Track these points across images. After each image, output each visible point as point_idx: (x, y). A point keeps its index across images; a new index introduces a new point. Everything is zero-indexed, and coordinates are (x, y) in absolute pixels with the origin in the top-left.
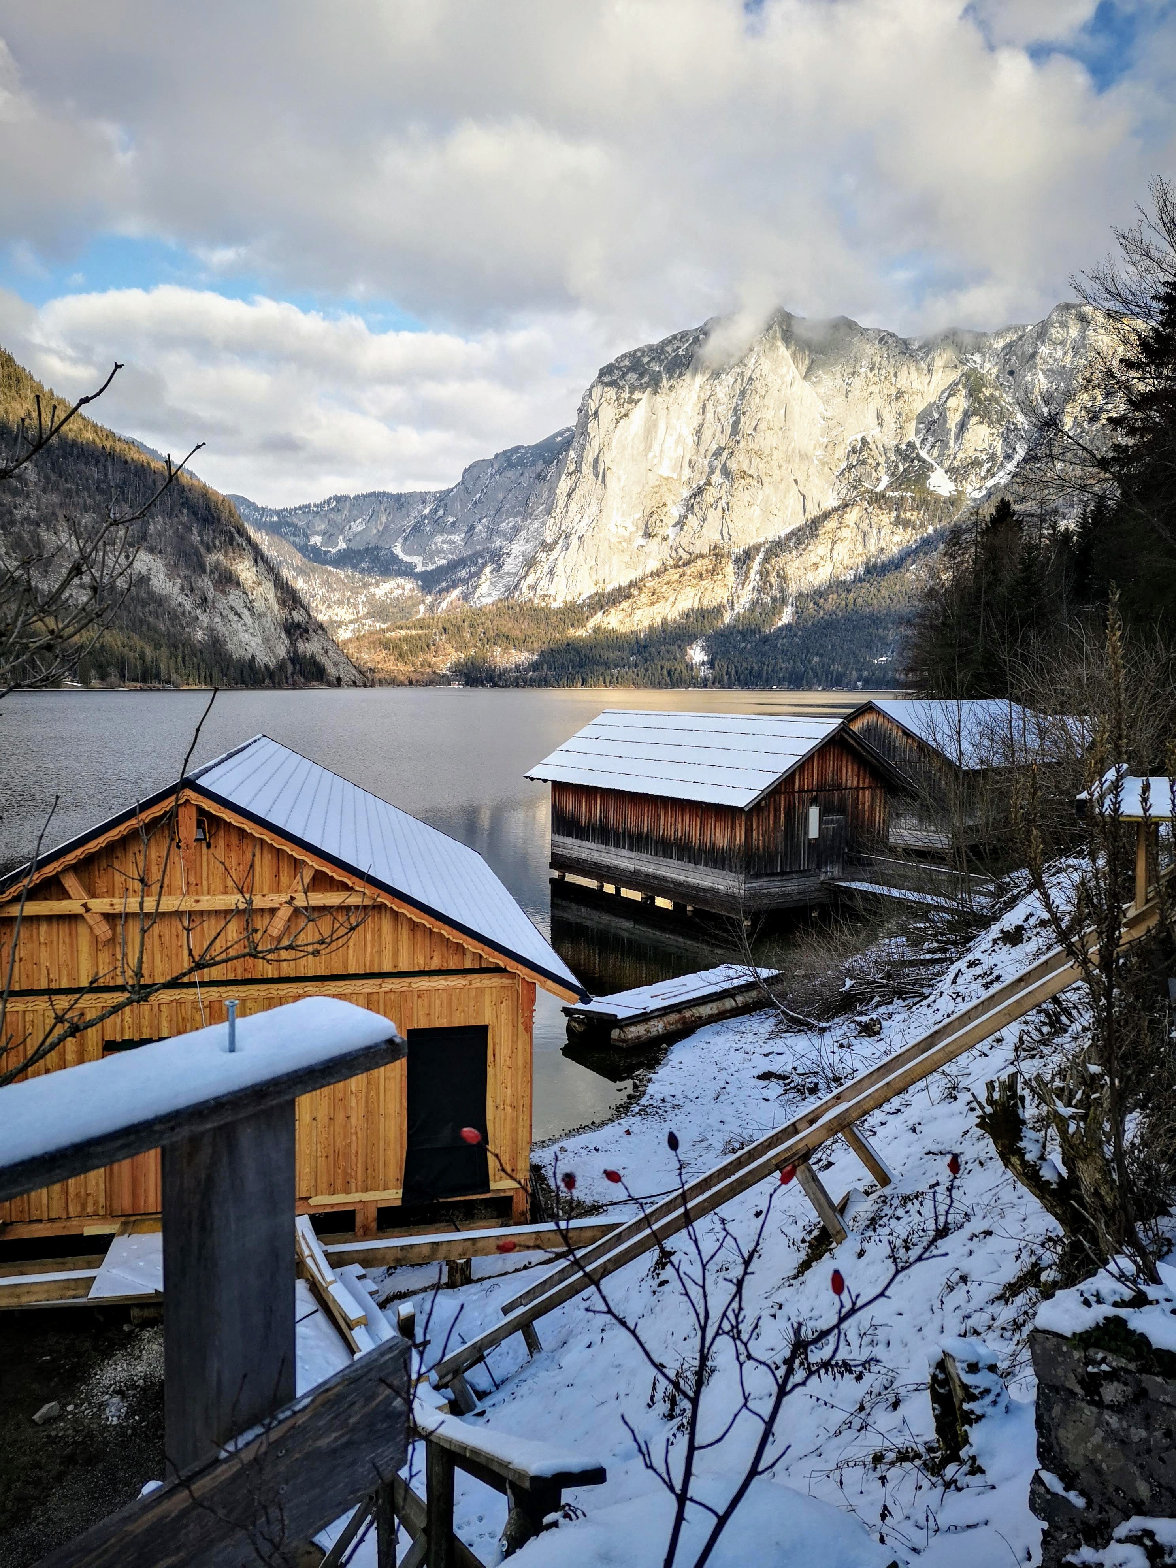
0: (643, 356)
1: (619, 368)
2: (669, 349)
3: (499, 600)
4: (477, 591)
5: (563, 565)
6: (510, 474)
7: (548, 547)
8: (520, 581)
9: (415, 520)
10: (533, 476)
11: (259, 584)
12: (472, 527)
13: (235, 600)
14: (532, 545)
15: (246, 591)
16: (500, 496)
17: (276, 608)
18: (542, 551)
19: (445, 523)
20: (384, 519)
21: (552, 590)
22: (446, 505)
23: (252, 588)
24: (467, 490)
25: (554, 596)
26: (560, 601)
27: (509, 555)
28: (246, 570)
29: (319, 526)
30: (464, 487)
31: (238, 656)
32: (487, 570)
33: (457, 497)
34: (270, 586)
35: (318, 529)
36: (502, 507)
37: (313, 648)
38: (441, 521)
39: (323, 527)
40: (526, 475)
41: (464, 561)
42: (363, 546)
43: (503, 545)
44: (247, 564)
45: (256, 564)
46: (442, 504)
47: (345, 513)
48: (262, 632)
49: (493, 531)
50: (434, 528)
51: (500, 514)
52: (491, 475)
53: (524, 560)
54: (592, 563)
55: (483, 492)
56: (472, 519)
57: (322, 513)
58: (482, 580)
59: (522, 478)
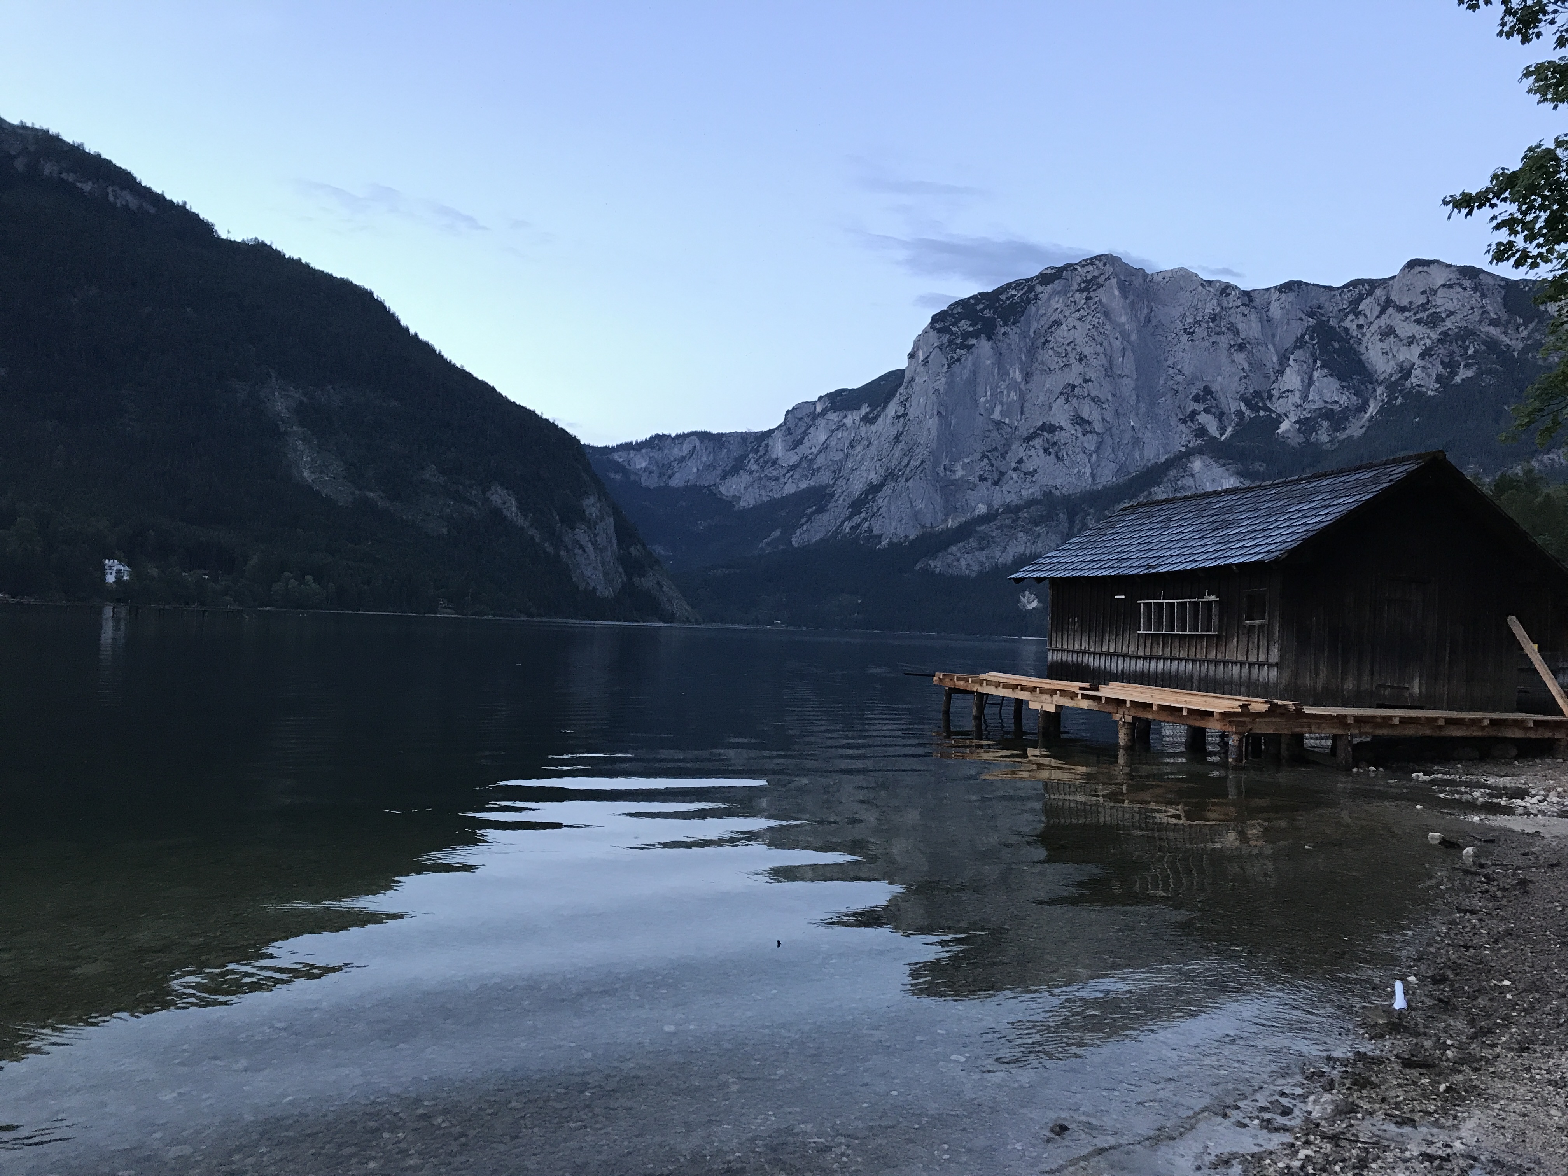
0: (976, 304)
1: (952, 315)
2: (1003, 297)
3: (822, 540)
4: (798, 531)
5: (889, 506)
6: (833, 416)
7: (874, 489)
8: (843, 522)
9: (736, 459)
10: (858, 418)
11: (602, 519)
12: (793, 468)
13: (581, 533)
14: (857, 487)
15: (591, 525)
16: (823, 437)
17: (615, 542)
18: (867, 493)
19: (766, 462)
20: (704, 459)
21: (876, 531)
22: (767, 445)
23: (596, 524)
24: (789, 431)
25: (879, 537)
26: (885, 542)
27: (832, 495)
28: (591, 505)
29: (640, 463)
30: (786, 427)
31: (581, 588)
32: (809, 511)
33: (779, 437)
34: (611, 520)
35: (638, 467)
36: (825, 448)
37: (648, 582)
38: (761, 461)
39: (644, 465)
40: (849, 417)
41: (785, 501)
42: (682, 484)
43: (827, 486)
44: (592, 500)
45: (600, 500)
46: (763, 444)
47: (666, 451)
48: (603, 565)
49: (815, 472)
50: (754, 467)
51: (822, 455)
52: (814, 416)
53: (849, 501)
54: (919, 506)
55: (805, 433)
56: (794, 459)
57: (644, 451)
58: (804, 520)
59: (845, 420)
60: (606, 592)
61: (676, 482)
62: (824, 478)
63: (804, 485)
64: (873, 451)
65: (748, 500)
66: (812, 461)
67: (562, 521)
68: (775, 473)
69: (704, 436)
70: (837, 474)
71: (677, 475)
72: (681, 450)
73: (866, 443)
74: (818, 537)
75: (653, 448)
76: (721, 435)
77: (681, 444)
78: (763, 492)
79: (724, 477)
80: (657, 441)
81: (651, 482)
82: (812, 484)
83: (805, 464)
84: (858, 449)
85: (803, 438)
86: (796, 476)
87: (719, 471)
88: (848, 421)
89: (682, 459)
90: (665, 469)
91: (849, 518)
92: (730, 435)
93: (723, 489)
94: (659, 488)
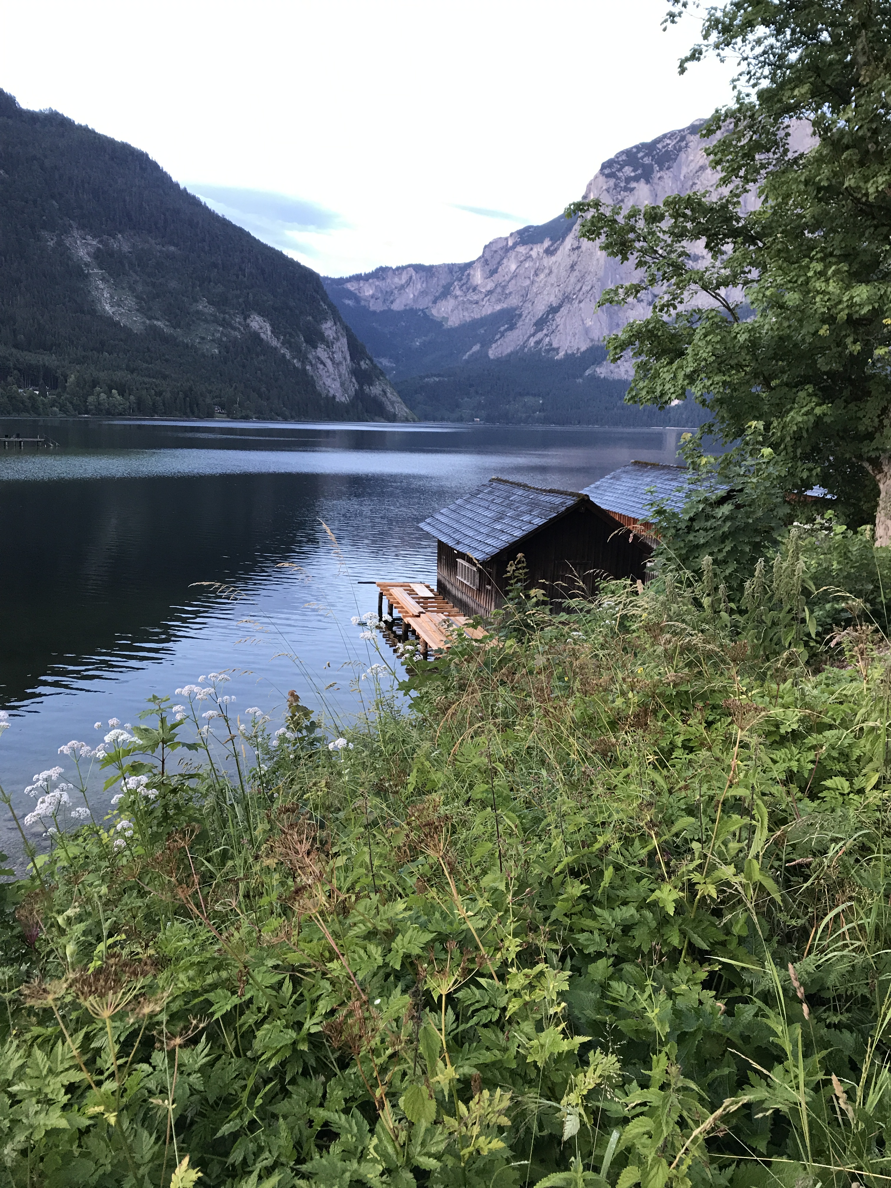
3: (512, 353)
4: (494, 346)
5: (565, 324)
6: (522, 249)
7: (554, 310)
8: (529, 337)
9: (444, 287)
10: (541, 251)
11: (337, 339)
12: (490, 292)
13: (321, 352)
14: (540, 308)
15: (329, 345)
16: (513, 267)
17: (348, 358)
18: (548, 313)
19: (468, 289)
20: (419, 286)
21: (555, 345)
22: (469, 275)
23: (333, 343)
24: (486, 262)
25: (557, 350)
26: (561, 354)
27: (520, 316)
28: (329, 328)
29: (368, 291)
30: (484, 260)
31: (324, 396)
32: (502, 329)
33: (478, 266)
34: (344, 340)
35: (367, 294)
36: (515, 276)
37: (375, 390)
38: (464, 288)
39: (371, 292)
40: (535, 250)
41: (482, 322)
42: (402, 308)
43: (515, 309)
44: (329, 324)
45: (335, 324)
46: (466, 273)
47: (389, 280)
48: (340, 377)
49: (507, 296)
50: (458, 293)
51: (513, 282)
52: (507, 250)
53: (534, 320)
54: (589, 323)
55: (499, 263)
56: (490, 286)
57: (371, 281)
58: (497, 337)
59: (531, 253)
60: (342, 398)
61: (397, 306)
62: (514, 301)
63: (498, 307)
64: (553, 279)
65: (454, 321)
66: (504, 287)
67: (306, 341)
68: (475, 298)
69: (418, 268)
70: (525, 297)
71: (398, 301)
72: (400, 279)
73: (547, 271)
74: (509, 351)
75: (378, 278)
76: (431, 267)
77: (401, 274)
78: (466, 314)
79: (435, 302)
80: (381, 273)
81: (376, 306)
82: (505, 306)
83: (499, 290)
84: (542, 276)
85: (497, 268)
86: (493, 299)
87: (430, 298)
88: (534, 253)
89: (402, 287)
90: (388, 295)
91: (533, 335)
92: (440, 266)
93: (434, 312)
94: (383, 312)
